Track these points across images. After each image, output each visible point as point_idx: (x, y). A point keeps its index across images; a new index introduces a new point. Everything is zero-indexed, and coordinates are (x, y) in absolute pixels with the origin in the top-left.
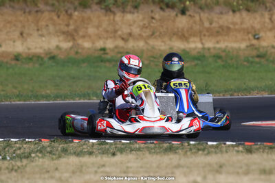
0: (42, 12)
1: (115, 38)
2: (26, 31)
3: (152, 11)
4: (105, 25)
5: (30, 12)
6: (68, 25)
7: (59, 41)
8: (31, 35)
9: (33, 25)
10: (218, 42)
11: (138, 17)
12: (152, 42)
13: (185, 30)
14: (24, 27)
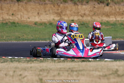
0: (47, 4)
1: (78, 15)
2: (40, 12)
3: (94, 4)
4: (74, 10)
5: (42, 4)
6: (58, 10)
7: (54, 17)
8: (42, 14)
9: (43, 9)
10: (122, 18)
11: (88, 7)
12: (94, 18)
13: (108, 12)
14: (39, 10)
